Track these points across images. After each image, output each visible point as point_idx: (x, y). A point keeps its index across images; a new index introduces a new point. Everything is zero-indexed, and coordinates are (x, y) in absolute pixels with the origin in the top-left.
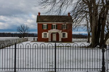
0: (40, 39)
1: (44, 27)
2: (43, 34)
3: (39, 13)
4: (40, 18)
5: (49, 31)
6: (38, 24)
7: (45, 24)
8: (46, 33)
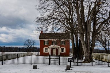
0: (42, 54)
1: (45, 43)
2: (44, 49)
3: (42, 31)
4: (42, 36)
5: (49, 47)
6: (41, 41)
7: (46, 41)
8: (47, 49)
